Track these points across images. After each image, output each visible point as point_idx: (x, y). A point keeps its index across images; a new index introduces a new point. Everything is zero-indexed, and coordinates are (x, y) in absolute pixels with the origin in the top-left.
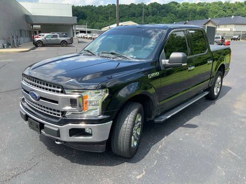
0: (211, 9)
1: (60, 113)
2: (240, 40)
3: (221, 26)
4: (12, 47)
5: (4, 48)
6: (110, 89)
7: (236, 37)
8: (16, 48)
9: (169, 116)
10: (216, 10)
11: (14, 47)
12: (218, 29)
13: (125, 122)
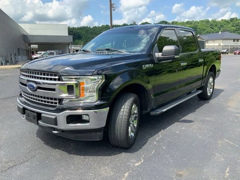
0: (199, 27)
1: (57, 101)
2: (229, 54)
3: (210, 42)
4: (10, 64)
5: (2, 65)
6: (106, 75)
7: (225, 51)
8: (14, 64)
9: (165, 110)
10: (204, 28)
11: (12, 64)
12: (206, 44)
13: (122, 110)
